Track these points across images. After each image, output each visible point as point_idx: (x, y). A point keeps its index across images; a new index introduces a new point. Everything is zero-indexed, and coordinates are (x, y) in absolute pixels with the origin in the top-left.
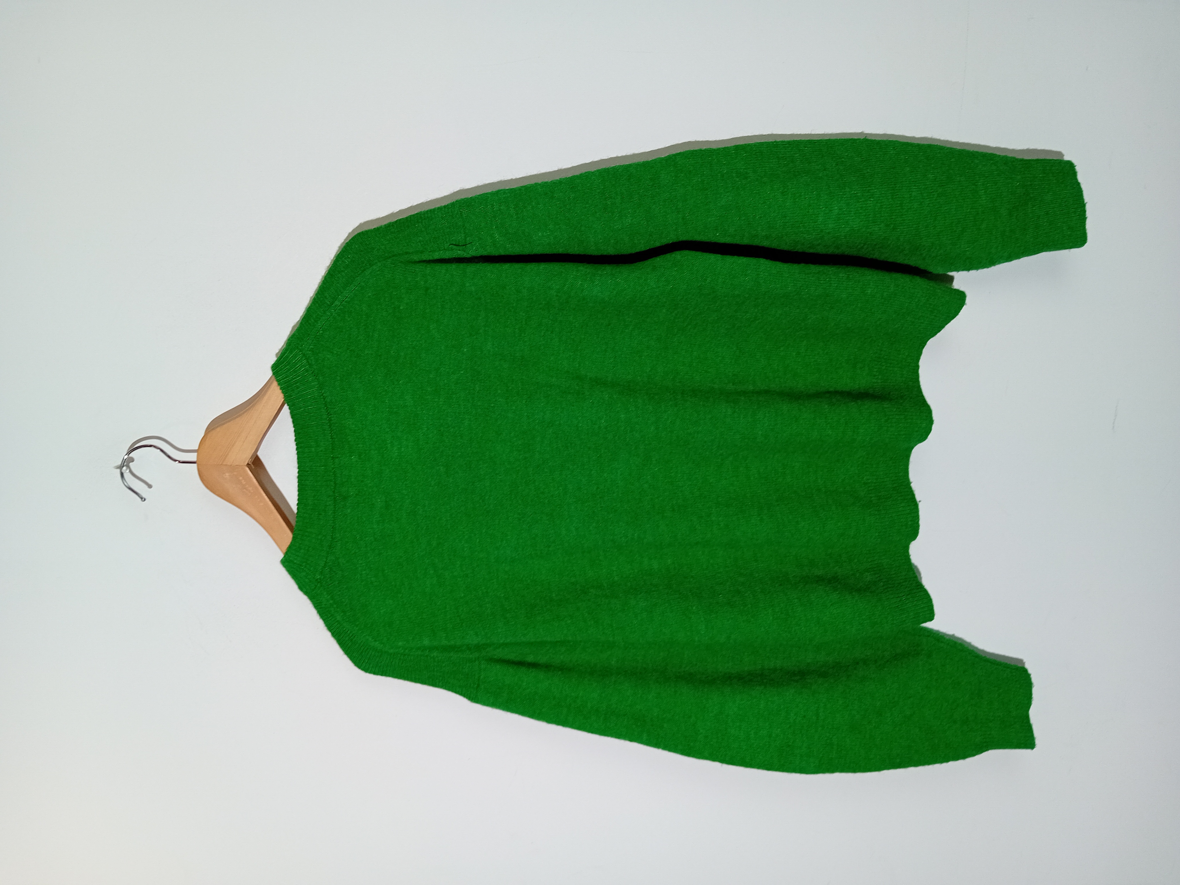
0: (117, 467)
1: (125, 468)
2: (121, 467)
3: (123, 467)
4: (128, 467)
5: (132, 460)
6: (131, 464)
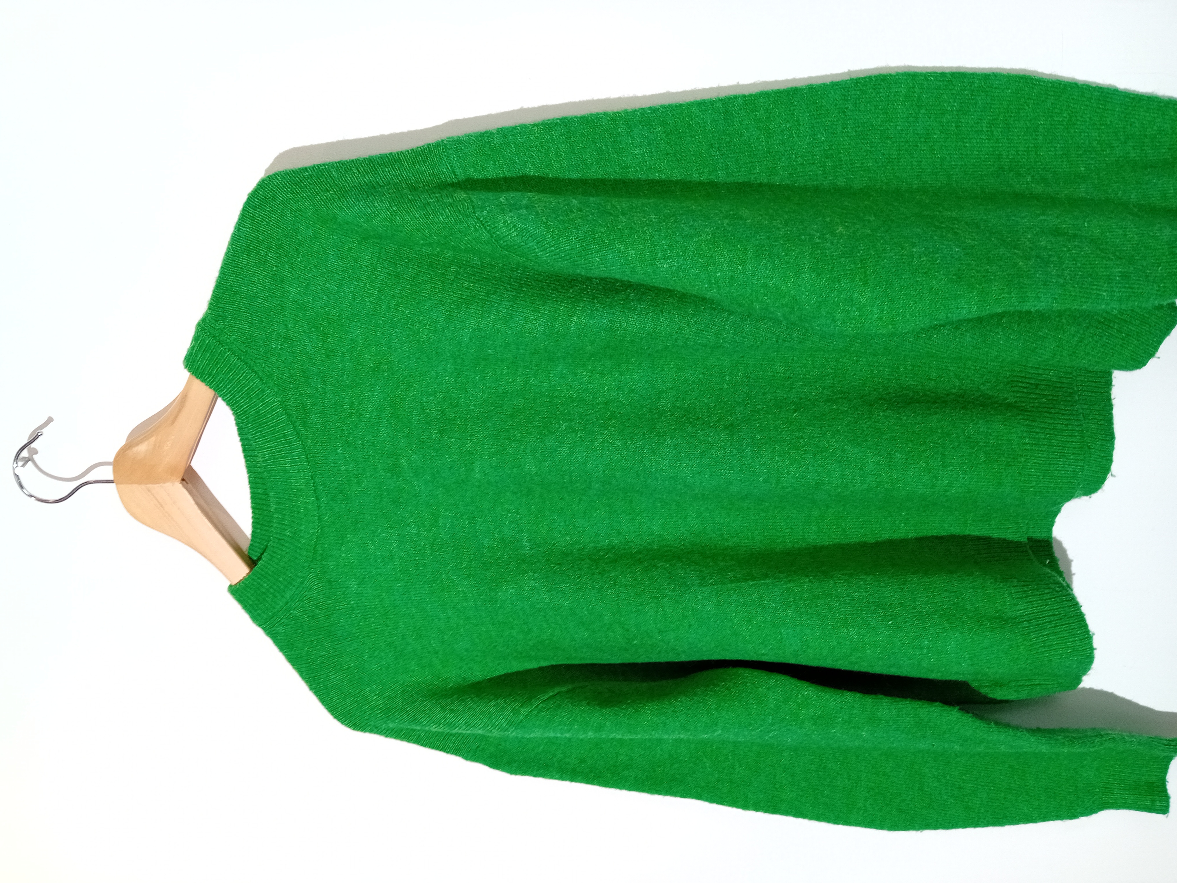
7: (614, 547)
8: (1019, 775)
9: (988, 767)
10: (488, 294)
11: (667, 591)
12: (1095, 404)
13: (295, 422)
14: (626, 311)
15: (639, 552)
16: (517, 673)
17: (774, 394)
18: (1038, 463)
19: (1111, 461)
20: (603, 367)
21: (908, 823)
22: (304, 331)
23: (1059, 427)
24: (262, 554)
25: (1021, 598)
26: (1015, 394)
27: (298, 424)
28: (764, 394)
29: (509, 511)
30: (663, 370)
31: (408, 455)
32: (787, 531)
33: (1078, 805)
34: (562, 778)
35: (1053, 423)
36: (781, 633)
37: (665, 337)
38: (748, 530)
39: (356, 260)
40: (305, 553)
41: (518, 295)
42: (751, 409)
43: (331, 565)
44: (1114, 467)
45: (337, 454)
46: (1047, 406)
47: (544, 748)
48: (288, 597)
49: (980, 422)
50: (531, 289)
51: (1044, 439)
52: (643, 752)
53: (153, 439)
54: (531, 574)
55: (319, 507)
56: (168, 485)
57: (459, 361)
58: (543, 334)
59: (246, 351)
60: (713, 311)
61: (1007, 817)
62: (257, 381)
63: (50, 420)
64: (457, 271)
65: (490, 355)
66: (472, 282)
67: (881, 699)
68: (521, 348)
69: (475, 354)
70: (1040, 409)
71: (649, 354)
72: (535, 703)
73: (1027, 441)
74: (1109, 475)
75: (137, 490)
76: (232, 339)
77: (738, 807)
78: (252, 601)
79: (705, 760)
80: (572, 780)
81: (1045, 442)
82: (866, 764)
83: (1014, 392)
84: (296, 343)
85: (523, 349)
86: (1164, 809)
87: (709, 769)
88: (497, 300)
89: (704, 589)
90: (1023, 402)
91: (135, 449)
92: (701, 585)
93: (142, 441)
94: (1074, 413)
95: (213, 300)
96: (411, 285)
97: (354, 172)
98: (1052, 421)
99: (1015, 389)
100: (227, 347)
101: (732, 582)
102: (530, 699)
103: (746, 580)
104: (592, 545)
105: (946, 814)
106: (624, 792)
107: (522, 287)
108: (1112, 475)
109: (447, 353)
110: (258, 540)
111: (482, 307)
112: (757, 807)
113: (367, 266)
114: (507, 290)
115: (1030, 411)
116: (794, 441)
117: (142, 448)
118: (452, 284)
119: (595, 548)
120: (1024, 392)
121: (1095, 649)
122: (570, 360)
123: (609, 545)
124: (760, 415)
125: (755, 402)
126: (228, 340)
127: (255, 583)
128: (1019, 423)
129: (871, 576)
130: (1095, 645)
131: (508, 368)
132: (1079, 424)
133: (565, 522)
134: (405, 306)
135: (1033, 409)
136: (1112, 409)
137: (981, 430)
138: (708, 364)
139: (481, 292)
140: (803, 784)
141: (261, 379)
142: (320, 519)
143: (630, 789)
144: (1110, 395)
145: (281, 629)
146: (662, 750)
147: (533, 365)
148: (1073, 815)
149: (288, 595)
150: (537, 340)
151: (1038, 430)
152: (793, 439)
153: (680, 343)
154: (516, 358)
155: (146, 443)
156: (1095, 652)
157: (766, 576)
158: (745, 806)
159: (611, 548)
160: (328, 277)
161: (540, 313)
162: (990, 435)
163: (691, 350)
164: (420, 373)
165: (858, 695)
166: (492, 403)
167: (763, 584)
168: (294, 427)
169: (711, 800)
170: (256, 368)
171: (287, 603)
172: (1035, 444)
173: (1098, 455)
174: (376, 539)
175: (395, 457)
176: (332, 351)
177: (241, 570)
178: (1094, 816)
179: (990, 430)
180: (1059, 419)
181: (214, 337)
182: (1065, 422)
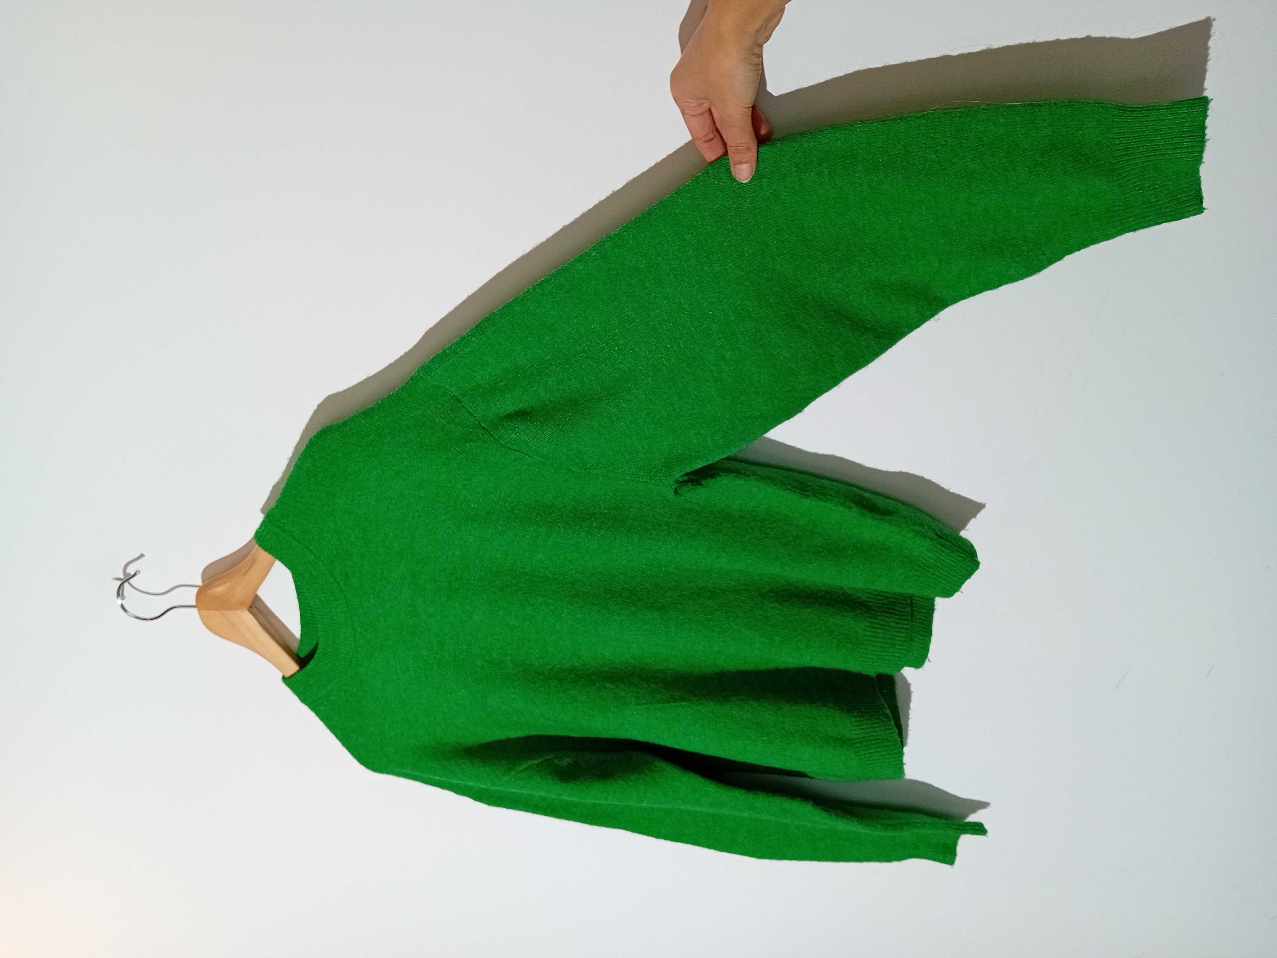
11: (612, 707)
12: (922, 608)
15: (594, 673)
16: (500, 742)
19: (928, 651)
23: (892, 624)
25: (858, 726)
34: (527, 811)
43: (362, 670)
44: (930, 655)
45: (370, 603)
46: (887, 607)
55: (355, 635)
56: (239, 612)
59: (305, 537)
62: (311, 556)
63: (142, 556)
67: (759, 794)
72: (513, 773)
73: (868, 633)
74: (927, 660)
75: (214, 614)
76: (294, 529)
78: (301, 688)
86: (951, 862)
89: (639, 707)
92: (636, 704)
100: (289, 534)
101: (659, 702)
102: (510, 769)
103: (669, 702)
104: (559, 666)
108: (929, 660)
112: (667, 837)
115: (874, 610)
119: (561, 668)
121: (905, 764)
126: (291, 530)
127: (304, 677)
129: (757, 702)
130: (904, 761)
137: (838, 622)
141: (315, 555)
145: (322, 708)
149: (329, 688)
156: (905, 766)
157: (683, 699)
158: (658, 836)
159: (573, 670)
162: (843, 626)
165: (743, 792)
168: (339, 586)
169: (633, 831)
170: (311, 548)
171: (328, 692)
172: (874, 636)
173: (919, 646)
177: (293, 667)
178: (902, 862)
179: (843, 624)
180: (894, 618)
181: (280, 527)
182: (898, 621)
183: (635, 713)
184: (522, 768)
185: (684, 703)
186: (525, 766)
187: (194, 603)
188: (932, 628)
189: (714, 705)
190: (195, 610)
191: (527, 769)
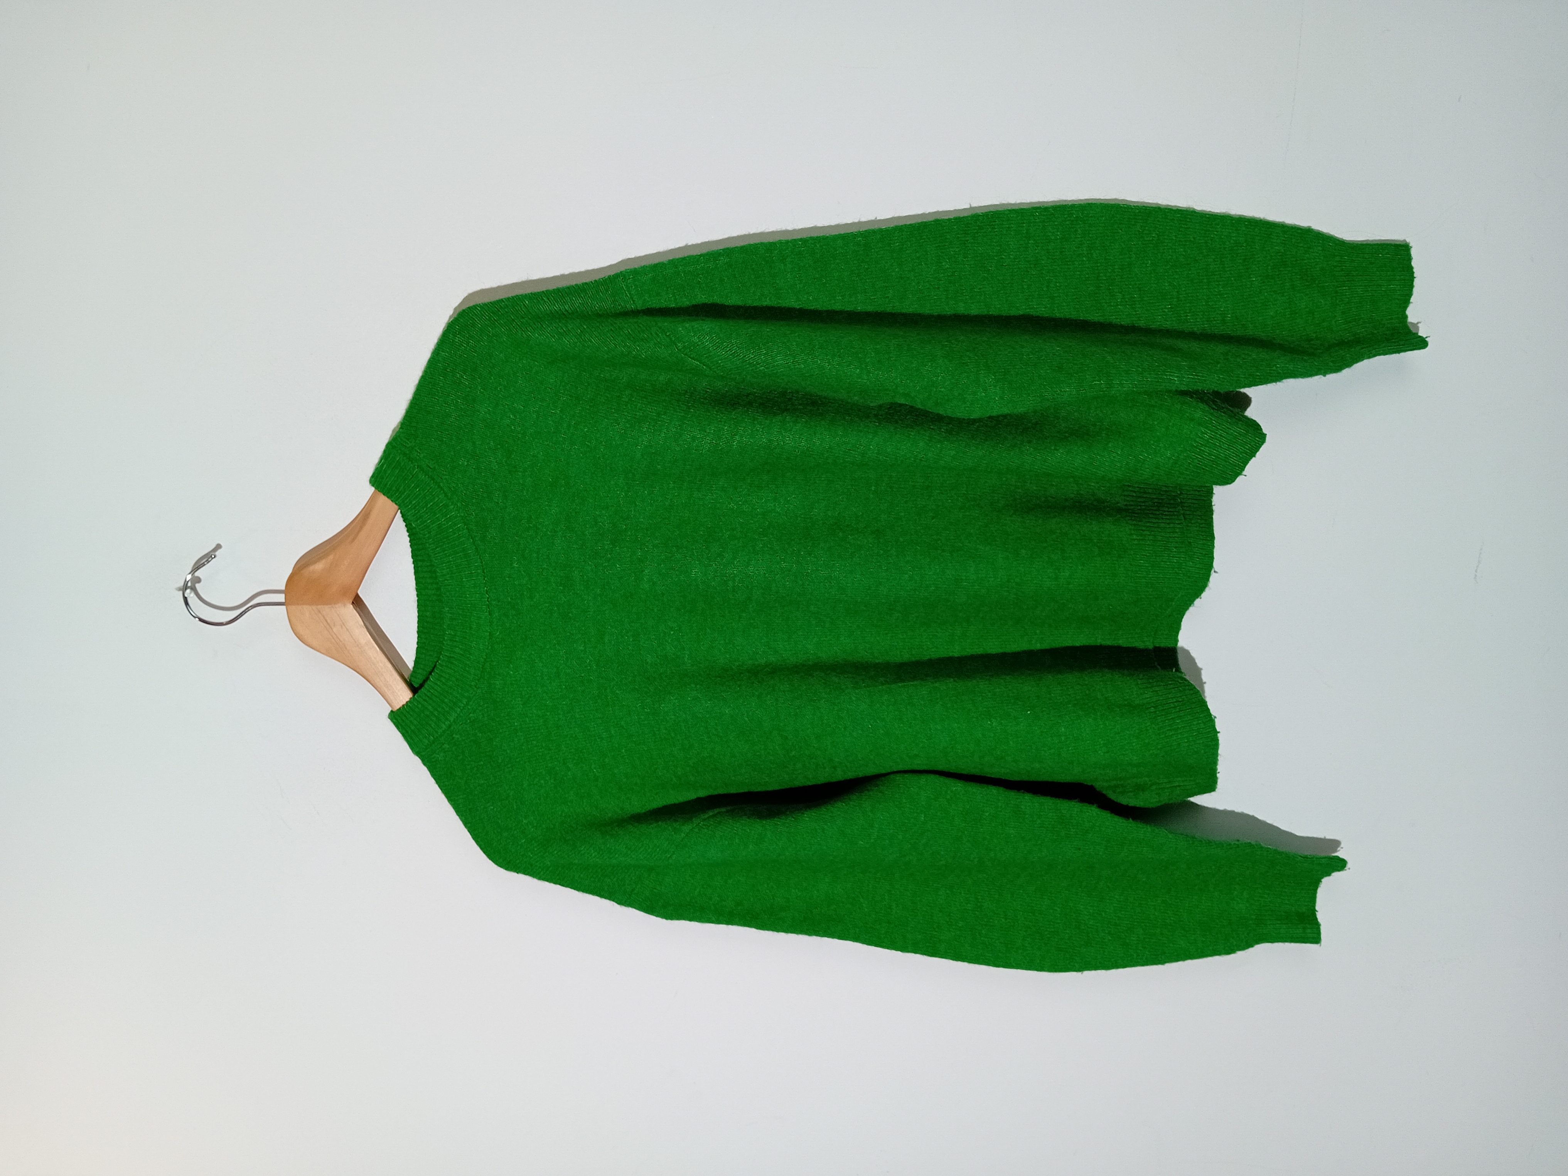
0: (179, 589)
1: (188, 591)
2: (185, 587)
3: (186, 589)
4: (194, 589)
5: (199, 580)
6: (197, 585)
7: (771, 664)
8: (1173, 911)
9: (1142, 902)
10: (659, 414)
11: (823, 694)
12: (1198, 510)
13: (475, 536)
14: (783, 432)
17: (915, 503)
18: (1146, 555)
19: (1213, 559)
20: (761, 480)
21: (1068, 962)
22: (490, 448)
23: (1162, 525)
24: (430, 673)
26: (1126, 498)
27: (477, 539)
28: (906, 502)
29: (672, 629)
30: (816, 483)
31: (581, 567)
32: (933, 650)
33: (1233, 938)
35: (1157, 522)
36: (930, 729)
37: (818, 455)
38: (897, 649)
39: (542, 383)
40: (472, 671)
41: (686, 416)
42: (895, 516)
43: (498, 683)
44: (1216, 564)
45: (513, 568)
46: (1152, 508)
47: (700, 892)
48: (452, 720)
49: (1094, 523)
50: (698, 410)
51: (1149, 535)
52: (800, 894)
53: (331, 557)
54: (693, 686)
55: (491, 622)
56: (339, 607)
57: (630, 475)
58: (708, 451)
59: (435, 467)
60: (859, 433)
61: (1165, 953)
62: (442, 496)
63: (218, 547)
64: (631, 395)
65: (659, 470)
66: (644, 404)
68: (687, 463)
69: (645, 469)
70: (1146, 511)
71: (803, 470)
72: (696, 821)
73: (1135, 537)
74: (1213, 571)
75: (306, 611)
76: (422, 456)
77: (896, 949)
78: (415, 726)
79: (862, 900)
80: (729, 923)
81: (1151, 538)
82: (1021, 902)
83: (1125, 496)
84: (481, 460)
85: (689, 465)
86: (1315, 938)
87: (866, 910)
88: (667, 420)
89: (857, 691)
90: (1132, 505)
91: (312, 568)
92: (854, 688)
93: (319, 559)
94: (1175, 513)
95: (406, 420)
96: (590, 406)
97: (545, 301)
98: (1157, 521)
99: (1126, 493)
100: (416, 464)
101: (883, 684)
104: (751, 662)
105: (1104, 952)
106: (782, 935)
107: (689, 409)
108: (1215, 572)
109: (620, 468)
110: (422, 666)
111: (654, 426)
113: (551, 389)
114: (677, 412)
115: (1136, 513)
116: (933, 543)
117: (319, 567)
118: (626, 406)
120: (1133, 496)
122: (731, 475)
123: (766, 662)
124: (902, 521)
125: (898, 510)
126: (418, 458)
127: (420, 706)
128: (1127, 523)
131: (674, 482)
132: (1179, 522)
133: (725, 640)
134: (584, 424)
135: (1139, 511)
136: (1213, 514)
137: (1095, 529)
138: (856, 476)
139: (653, 412)
140: (961, 924)
141: (446, 495)
142: (491, 634)
143: (787, 931)
144: (1211, 502)
145: (441, 756)
146: (818, 891)
147: (698, 480)
148: (1230, 950)
150: (703, 456)
151: (1144, 528)
152: (932, 541)
153: (830, 461)
154: (682, 473)
155: (324, 561)
158: (904, 949)
159: (769, 664)
160: (516, 397)
161: (706, 432)
162: (1103, 533)
163: (840, 467)
164: (594, 488)
166: (659, 516)
167: (912, 685)
168: (474, 542)
170: (442, 484)
171: (450, 726)
172: (1142, 539)
173: (1200, 553)
174: (543, 656)
175: (568, 569)
176: (515, 467)
177: (403, 695)
178: (1250, 950)
179: (1102, 530)
180: (1163, 519)
181: (405, 454)
182: (1168, 521)
183: (854, 699)
184: (706, 816)
185: (915, 683)
186: (711, 814)
187: (283, 588)
188: (1213, 530)
189: (955, 681)
190: (284, 607)
191: (713, 816)
